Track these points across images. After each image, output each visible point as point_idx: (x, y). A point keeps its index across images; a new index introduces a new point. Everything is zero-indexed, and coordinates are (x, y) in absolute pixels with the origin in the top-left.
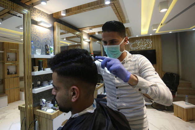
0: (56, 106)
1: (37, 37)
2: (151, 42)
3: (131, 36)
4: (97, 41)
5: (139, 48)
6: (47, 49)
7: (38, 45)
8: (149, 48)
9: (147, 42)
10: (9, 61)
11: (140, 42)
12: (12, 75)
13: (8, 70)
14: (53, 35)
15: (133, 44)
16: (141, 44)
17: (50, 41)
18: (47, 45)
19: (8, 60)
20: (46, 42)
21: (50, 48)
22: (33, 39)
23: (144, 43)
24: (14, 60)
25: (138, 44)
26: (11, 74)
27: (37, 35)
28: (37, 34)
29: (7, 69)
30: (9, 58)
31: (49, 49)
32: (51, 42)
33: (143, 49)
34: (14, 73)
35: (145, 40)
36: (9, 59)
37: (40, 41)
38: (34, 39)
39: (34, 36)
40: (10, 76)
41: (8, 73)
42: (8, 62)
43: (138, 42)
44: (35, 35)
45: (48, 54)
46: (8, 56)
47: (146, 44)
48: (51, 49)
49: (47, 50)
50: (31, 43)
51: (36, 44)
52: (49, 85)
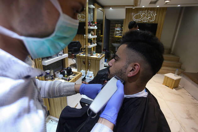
0: (66, 77)
2: (156, 14)
3: (137, 6)
4: (100, 8)
5: (142, 20)
8: (151, 21)
9: (151, 15)
11: (144, 14)
15: (137, 15)
16: (145, 16)
23: (148, 15)
25: (141, 16)
33: (145, 21)
35: (150, 12)
43: (142, 14)
47: (150, 16)
52: (57, 56)
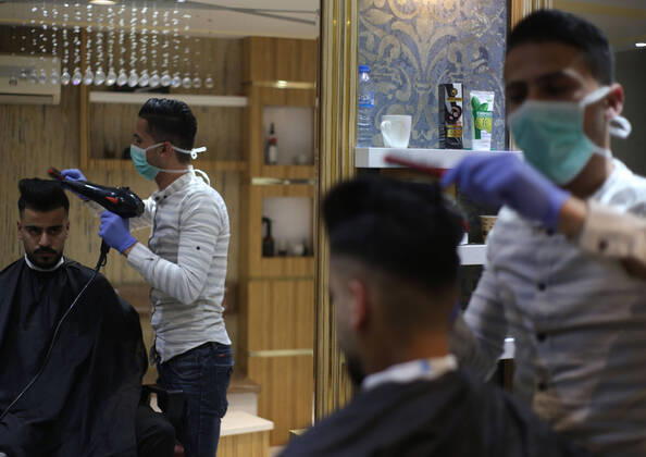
1: (398, 34)
6: (450, 108)
7: (400, 87)
10: (275, 163)
12: (289, 261)
13: (267, 221)
14: (503, 9)
17: (482, 50)
18: (450, 87)
19: (267, 161)
20: (453, 60)
21: (473, 102)
22: (375, 52)
24: (303, 158)
26: (283, 254)
27: (396, 25)
28: (395, 19)
29: (259, 220)
30: (272, 142)
31: (460, 111)
32: (484, 53)
34: (299, 249)
36: (273, 152)
37: (413, 59)
38: (381, 51)
39: (378, 32)
40: (274, 265)
41: (269, 249)
42: (267, 168)
44: (383, 27)
45: (453, 143)
46: (272, 132)
48: (477, 108)
49: (447, 115)
50: (358, 78)
51: (389, 80)
